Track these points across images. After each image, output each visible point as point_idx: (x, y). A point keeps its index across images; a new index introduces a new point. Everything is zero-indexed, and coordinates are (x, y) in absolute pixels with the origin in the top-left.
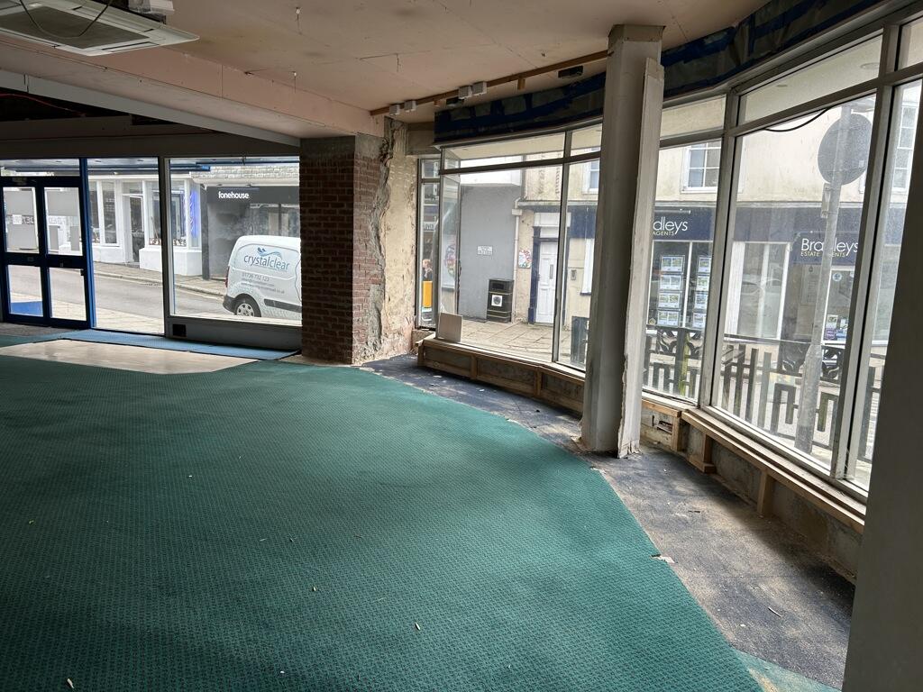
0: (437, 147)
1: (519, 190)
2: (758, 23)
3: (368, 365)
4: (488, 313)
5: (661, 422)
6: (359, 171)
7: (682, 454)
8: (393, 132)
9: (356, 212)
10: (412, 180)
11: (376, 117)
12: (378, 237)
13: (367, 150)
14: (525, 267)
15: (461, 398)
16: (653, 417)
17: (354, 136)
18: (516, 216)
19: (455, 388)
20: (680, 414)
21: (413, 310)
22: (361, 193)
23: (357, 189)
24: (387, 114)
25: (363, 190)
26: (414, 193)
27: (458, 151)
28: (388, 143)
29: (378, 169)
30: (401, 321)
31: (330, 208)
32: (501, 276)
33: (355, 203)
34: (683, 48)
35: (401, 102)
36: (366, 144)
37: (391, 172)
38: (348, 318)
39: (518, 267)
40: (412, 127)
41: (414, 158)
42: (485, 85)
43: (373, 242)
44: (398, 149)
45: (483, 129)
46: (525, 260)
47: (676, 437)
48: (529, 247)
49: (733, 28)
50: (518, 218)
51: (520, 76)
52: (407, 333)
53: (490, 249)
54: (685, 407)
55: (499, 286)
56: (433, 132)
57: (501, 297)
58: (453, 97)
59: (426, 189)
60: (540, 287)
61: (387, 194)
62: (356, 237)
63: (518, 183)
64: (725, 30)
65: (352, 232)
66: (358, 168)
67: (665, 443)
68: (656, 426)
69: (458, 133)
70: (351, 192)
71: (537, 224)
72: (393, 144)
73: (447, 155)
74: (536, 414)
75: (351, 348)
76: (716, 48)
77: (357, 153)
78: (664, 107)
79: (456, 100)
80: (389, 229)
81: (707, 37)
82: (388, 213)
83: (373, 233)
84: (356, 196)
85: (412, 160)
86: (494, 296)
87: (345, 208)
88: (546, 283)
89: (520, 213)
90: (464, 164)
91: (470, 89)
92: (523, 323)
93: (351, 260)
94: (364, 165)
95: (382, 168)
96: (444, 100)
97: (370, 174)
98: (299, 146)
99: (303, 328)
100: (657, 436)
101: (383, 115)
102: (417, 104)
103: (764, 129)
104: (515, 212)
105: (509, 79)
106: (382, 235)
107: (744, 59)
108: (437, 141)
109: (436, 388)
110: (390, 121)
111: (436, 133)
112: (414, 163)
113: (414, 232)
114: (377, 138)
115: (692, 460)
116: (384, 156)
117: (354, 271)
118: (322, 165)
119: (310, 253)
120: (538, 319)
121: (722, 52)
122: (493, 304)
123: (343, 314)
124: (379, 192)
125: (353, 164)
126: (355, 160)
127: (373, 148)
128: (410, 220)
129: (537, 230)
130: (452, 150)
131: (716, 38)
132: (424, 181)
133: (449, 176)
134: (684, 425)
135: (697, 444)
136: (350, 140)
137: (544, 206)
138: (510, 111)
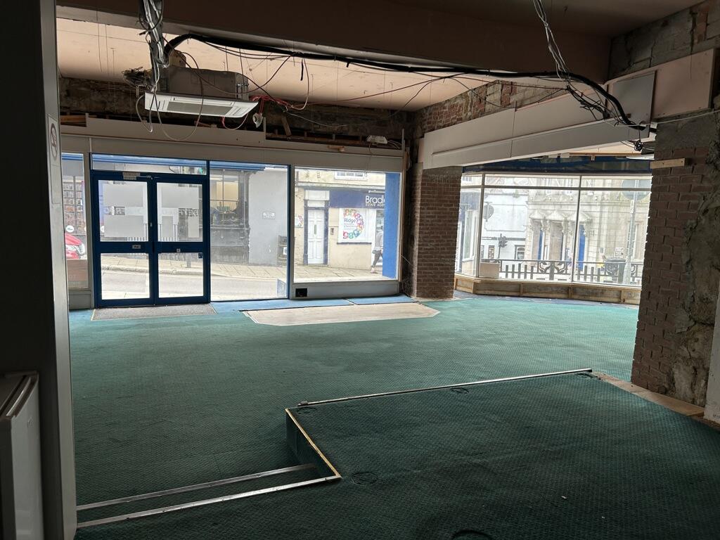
4: (279, 260)
14: (299, 227)
31: (443, 206)
46: (299, 222)
48: (302, 213)
53: (273, 214)
60: (309, 240)
71: (306, 198)
86: (285, 248)
88: (311, 237)
92: (299, 265)
120: (310, 261)
122: (284, 253)
129: (306, 202)
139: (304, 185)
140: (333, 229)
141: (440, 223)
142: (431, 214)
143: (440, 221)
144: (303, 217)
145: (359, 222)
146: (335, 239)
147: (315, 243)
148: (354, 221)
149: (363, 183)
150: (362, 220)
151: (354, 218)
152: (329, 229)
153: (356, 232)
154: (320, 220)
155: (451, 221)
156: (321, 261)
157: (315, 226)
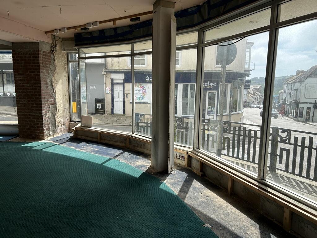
0: (76, 48)
1: (104, 65)
2: (212, 3)
3: (51, 139)
4: (96, 111)
5: (179, 156)
6: (42, 57)
7: (190, 168)
8: (56, 41)
9: (41, 74)
10: (64, 61)
11: (47, 34)
12: (52, 85)
13: (45, 48)
14: (109, 93)
15: (97, 152)
16: (176, 154)
17: (38, 42)
18: (104, 75)
19: (93, 147)
20: (187, 153)
21: (69, 114)
22: (43, 66)
23: (41, 65)
24: (53, 34)
25: (44, 65)
26: (66, 66)
27: (85, 50)
28: (54, 46)
29: (50, 56)
30: (64, 119)
31: (29, 73)
32: (100, 97)
33: (41, 71)
34: (179, 13)
35: (60, 28)
36: (44, 46)
37: (56, 58)
38: (41, 120)
39: (106, 93)
40: (64, 40)
41: (66, 52)
42: (98, 23)
43: (50, 87)
44: (58, 48)
45: (96, 41)
46: (108, 91)
47: (187, 162)
48: (110, 86)
49: (200, 5)
50: (104, 76)
51: (114, 20)
52: (67, 124)
53: (95, 87)
54: (189, 150)
55: (100, 101)
56: (74, 42)
57: (100, 105)
58: (84, 27)
59: (71, 65)
60: (115, 101)
61: (55, 67)
62: (42, 85)
63: (104, 62)
64: (196, 6)
65: (40, 83)
66: (41, 56)
67: (182, 164)
68: (178, 158)
69: (85, 42)
70: (39, 66)
71: (112, 78)
72: (56, 46)
73: (80, 52)
74: (130, 156)
75: (43, 133)
76: (193, 13)
77: (40, 49)
78: (177, 34)
79: (85, 29)
80: (57, 82)
81: (189, 8)
82: (56, 75)
83: (50, 83)
84: (41, 68)
85: (64, 53)
86: (98, 105)
87: (36, 73)
88: (117, 99)
89: (105, 73)
90: (87, 55)
91: (91, 24)
92: (109, 114)
93: (41, 95)
94: (44, 55)
95: (52, 56)
96: (79, 29)
97: (47, 58)
98: (12, 46)
99: (19, 126)
100: (179, 162)
101: (51, 34)
102: (67, 30)
103: (215, 44)
104: (103, 73)
105: (109, 21)
106: (54, 84)
107: (206, 17)
108: (76, 45)
109: (85, 148)
110: (54, 36)
111: (75, 42)
112: (66, 54)
113: (67, 82)
114: (49, 43)
115: (195, 171)
116: (53, 51)
117: (42, 100)
118: (23, 54)
119: (20, 92)
120: (115, 112)
121: (195, 15)
122: (98, 108)
123: (38, 119)
124: (51, 66)
125: (38, 54)
126: (39, 52)
127: (47, 47)
128: (65, 77)
129: (112, 80)
130: (83, 49)
131: (193, 9)
132: (70, 62)
133: (82, 60)
134: (190, 157)
135: (195, 164)
136: (37, 44)
137: (114, 71)
138: (107, 34)
139: (110, 70)
140: (127, 95)
141: (29, 85)
142: (22, 79)
143: (28, 83)
144: (110, 88)
145: (143, 91)
146: (129, 101)
147: (119, 103)
148: (140, 90)
149: (144, 69)
150: (145, 90)
151: (140, 89)
152: (125, 95)
153: (141, 97)
154: (121, 90)
155: (35, 83)
156: (122, 113)
157: (119, 93)
